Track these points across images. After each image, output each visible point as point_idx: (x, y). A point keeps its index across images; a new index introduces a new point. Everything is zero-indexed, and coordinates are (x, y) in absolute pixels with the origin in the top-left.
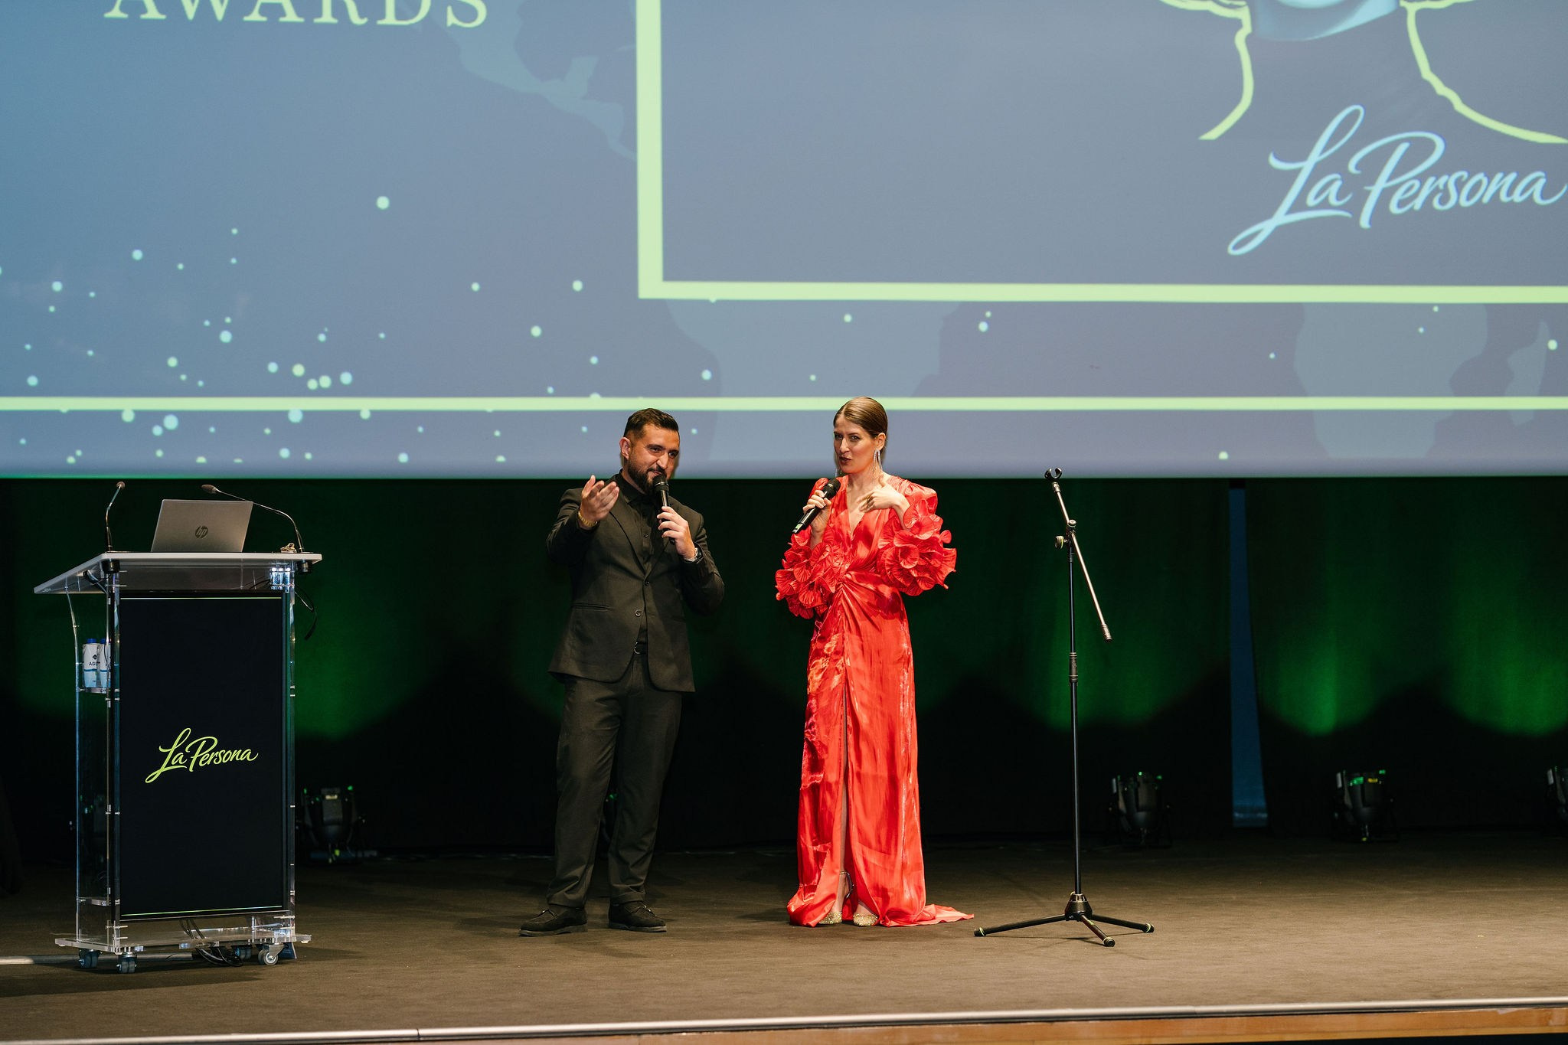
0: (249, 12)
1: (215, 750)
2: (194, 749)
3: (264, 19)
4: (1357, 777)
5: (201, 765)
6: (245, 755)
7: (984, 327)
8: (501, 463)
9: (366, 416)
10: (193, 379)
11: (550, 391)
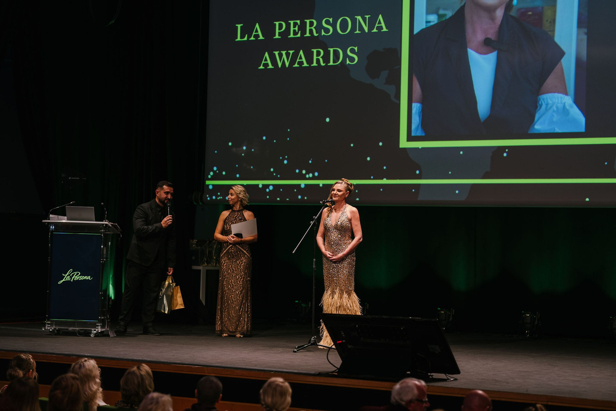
0: (294, 64)
1: (79, 276)
2: (73, 275)
3: (298, 66)
5: (75, 280)
6: (89, 278)
7: (505, 155)
8: (357, 201)
9: (321, 185)
10: (277, 175)
11: (372, 178)
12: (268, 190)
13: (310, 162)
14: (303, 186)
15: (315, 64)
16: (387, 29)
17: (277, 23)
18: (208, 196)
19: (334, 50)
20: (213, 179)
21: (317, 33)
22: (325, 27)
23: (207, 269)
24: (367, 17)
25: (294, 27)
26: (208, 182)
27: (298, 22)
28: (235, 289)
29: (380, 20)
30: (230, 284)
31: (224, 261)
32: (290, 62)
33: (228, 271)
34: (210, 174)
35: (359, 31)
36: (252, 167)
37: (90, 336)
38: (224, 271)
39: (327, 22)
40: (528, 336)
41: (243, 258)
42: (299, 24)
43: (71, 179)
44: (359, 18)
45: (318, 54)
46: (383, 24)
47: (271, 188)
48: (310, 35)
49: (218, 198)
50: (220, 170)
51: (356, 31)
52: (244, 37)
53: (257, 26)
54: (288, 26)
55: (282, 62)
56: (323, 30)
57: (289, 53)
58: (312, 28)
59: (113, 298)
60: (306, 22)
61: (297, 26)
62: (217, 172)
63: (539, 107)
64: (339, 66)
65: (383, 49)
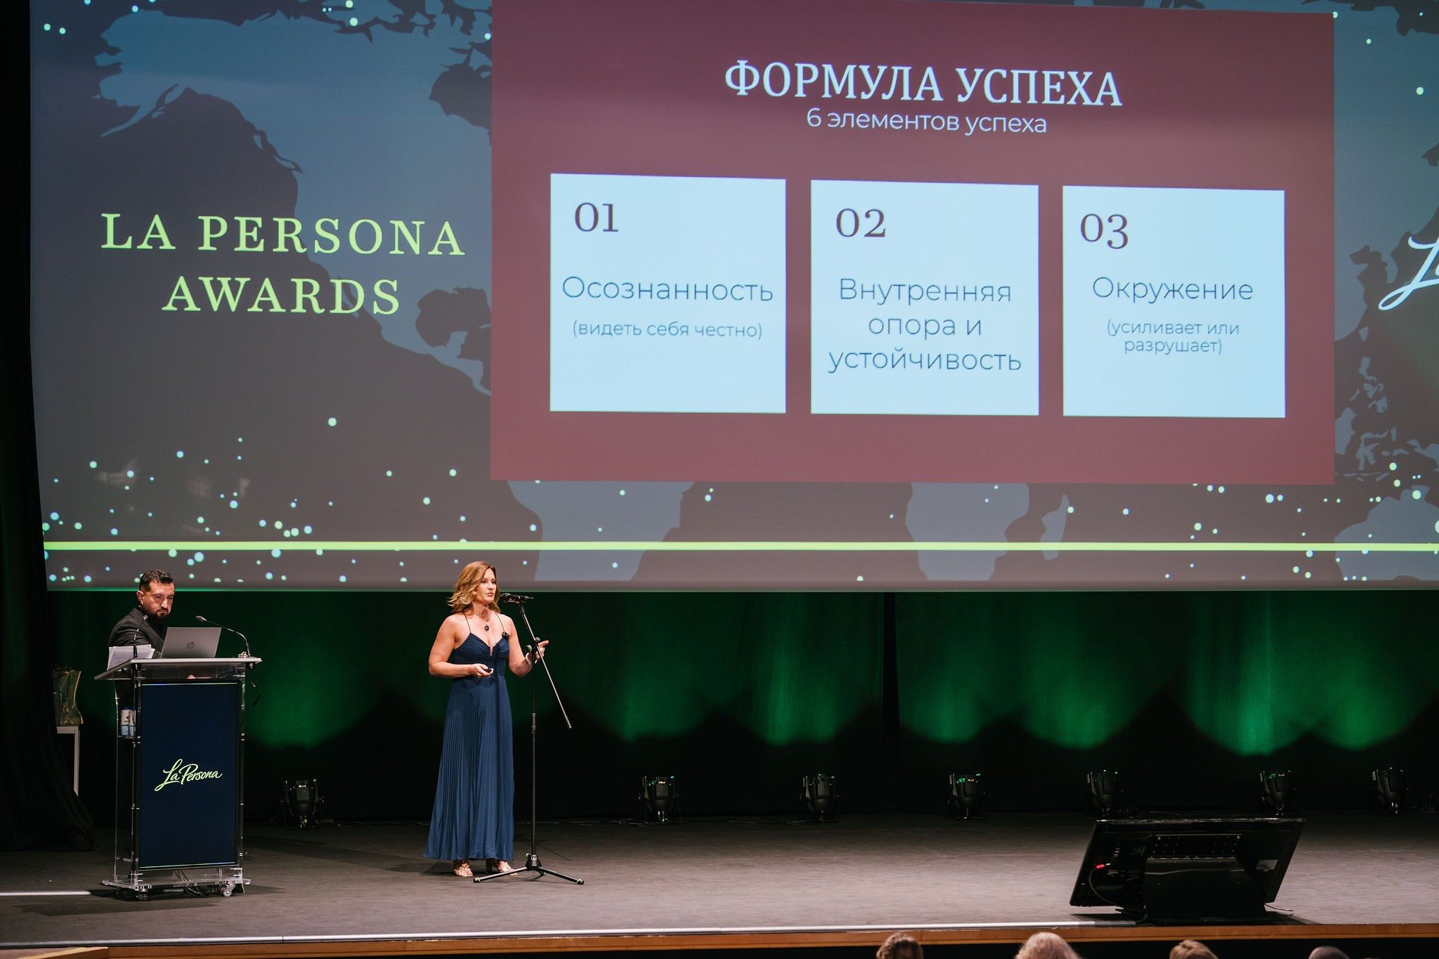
0: (251, 306)
1: (196, 772)
2: (184, 771)
3: (261, 310)
4: (960, 778)
5: (188, 780)
6: (213, 775)
7: (708, 498)
8: (403, 583)
9: (320, 553)
10: (213, 531)
11: (435, 537)
12: (190, 562)
13: (293, 505)
14: (276, 554)
15: (299, 308)
16: (462, 251)
17: (207, 220)
19: (343, 284)
21: (303, 247)
22: (322, 237)
24: (418, 224)
25: (249, 228)
27: (259, 221)
29: (445, 232)
32: (239, 301)
35: (400, 249)
36: (150, 514)
37: (223, 895)
39: (327, 227)
44: (399, 224)
45: (308, 288)
46: (453, 241)
48: (287, 250)
49: (64, 579)
50: (69, 519)
51: (393, 250)
52: (124, 242)
53: (157, 220)
54: (234, 227)
55: (221, 300)
56: (316, 242)
57: (238, 284)
58: (292, 235)
60: (277, 223)
61: (255, 229)
62: (61, 523)
64: (357, 316)
65: (455, 289)
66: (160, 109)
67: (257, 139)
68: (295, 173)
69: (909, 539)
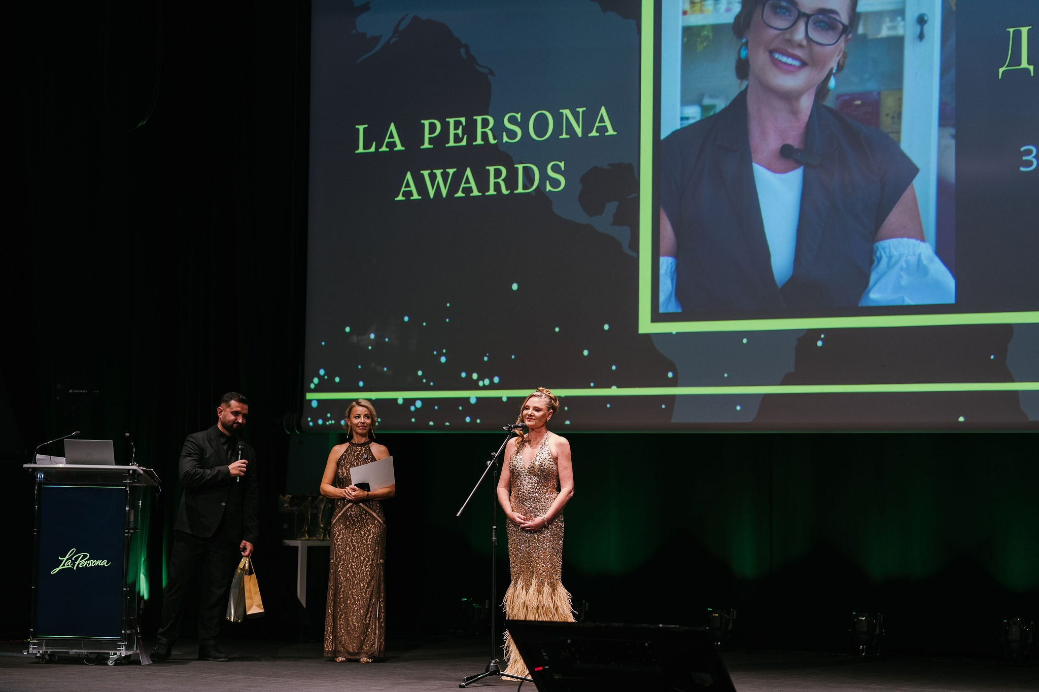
0: (457, 192)
1: (88, 560)
2: (77, 559)
3: (464, 195)
6: (104, 563)
7: (820, 344)
8: (567, 425)
9: (505, 399)
10: (428, 382)
11: (592, 385)
12: (412, 408)
13: (486, 359)
14: (473, 401)
15: (492, 192)
16: (614, 131)
17: (426, 123)
18: (309, 419)
19: (524, 168)
20: (318, 389)
21: (494, 139)
22: (509, 129)
23: (309, 545)
24: (581, 110)
25: (456, 128)
26: (309, 396)
27: (463, 120)
28: (358, 579)
29: (602, 115)
30: (349, 571)
31: (339, 531)
32: (448, 188)
33: (346, 549)
34: (313, 382)
35: (567, 134)
36: (385, 369)
37: (107, 664)
38: (338, 548)
39: (513, 120)
40: (864, 654)
41: (371, 525)
42: (464, 124)
43: (73, 393)
44: (566, 112)
45: (498, 174)
46: (608, 123)
47: (419, 404)
48: (482, 143)
49: (328, 423)
50: (331, 374)
51: (562, 135)
52: (370, 147)
53: (392, 127)
54: (445, 127)
55: (436, 189)
56: (504, 133)
57: (448, 173)
58: (487, 130)
59: (146, 597)
60: (476, 120)
61: (461, 126)
62: (326, 377)
63: (876, 262)
64: (534, 194)
65: (609, 165)
66: (396, 35)
67: (463, 51)
68: (490, 77)
69: (1012, 380)
